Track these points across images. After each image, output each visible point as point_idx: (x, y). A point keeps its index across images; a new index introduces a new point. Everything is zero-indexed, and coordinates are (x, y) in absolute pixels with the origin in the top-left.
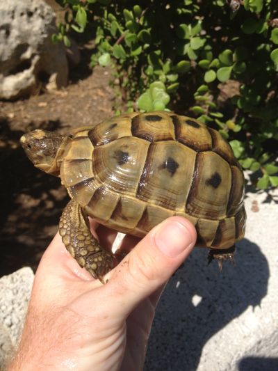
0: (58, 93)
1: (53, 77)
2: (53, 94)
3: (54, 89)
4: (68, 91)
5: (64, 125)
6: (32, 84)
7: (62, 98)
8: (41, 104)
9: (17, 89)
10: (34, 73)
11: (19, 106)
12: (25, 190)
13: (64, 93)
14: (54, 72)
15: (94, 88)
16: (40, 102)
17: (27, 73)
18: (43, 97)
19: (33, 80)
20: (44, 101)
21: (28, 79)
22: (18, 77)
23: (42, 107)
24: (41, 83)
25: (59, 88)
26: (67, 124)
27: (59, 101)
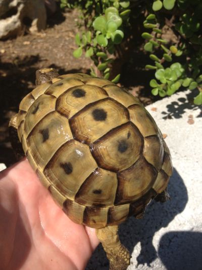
0: (38, 34)
1: (35, 22)
2: (35, 35)
3: (35, 31)
4: (46, 33)
5: (42, 59)
6: (18, 26)
7: (42, 38)
8: (25, 43)
9: (7, 31)
10: (20, 18)
11: (8, 44)
12: (12, 108)
13: (43, 35)
14: (35, 18)
15: (67, 31)
16: (24, 41)
17: (14, 18)
18: (26, 37)
19: (19, 23)
20: (27, 41)
21: (15, 23)
22: (8, 21)
23: (26, 45)
24: (25, 26)
25: (39, 30)
26: (45, 59)
27: (39, 41)
